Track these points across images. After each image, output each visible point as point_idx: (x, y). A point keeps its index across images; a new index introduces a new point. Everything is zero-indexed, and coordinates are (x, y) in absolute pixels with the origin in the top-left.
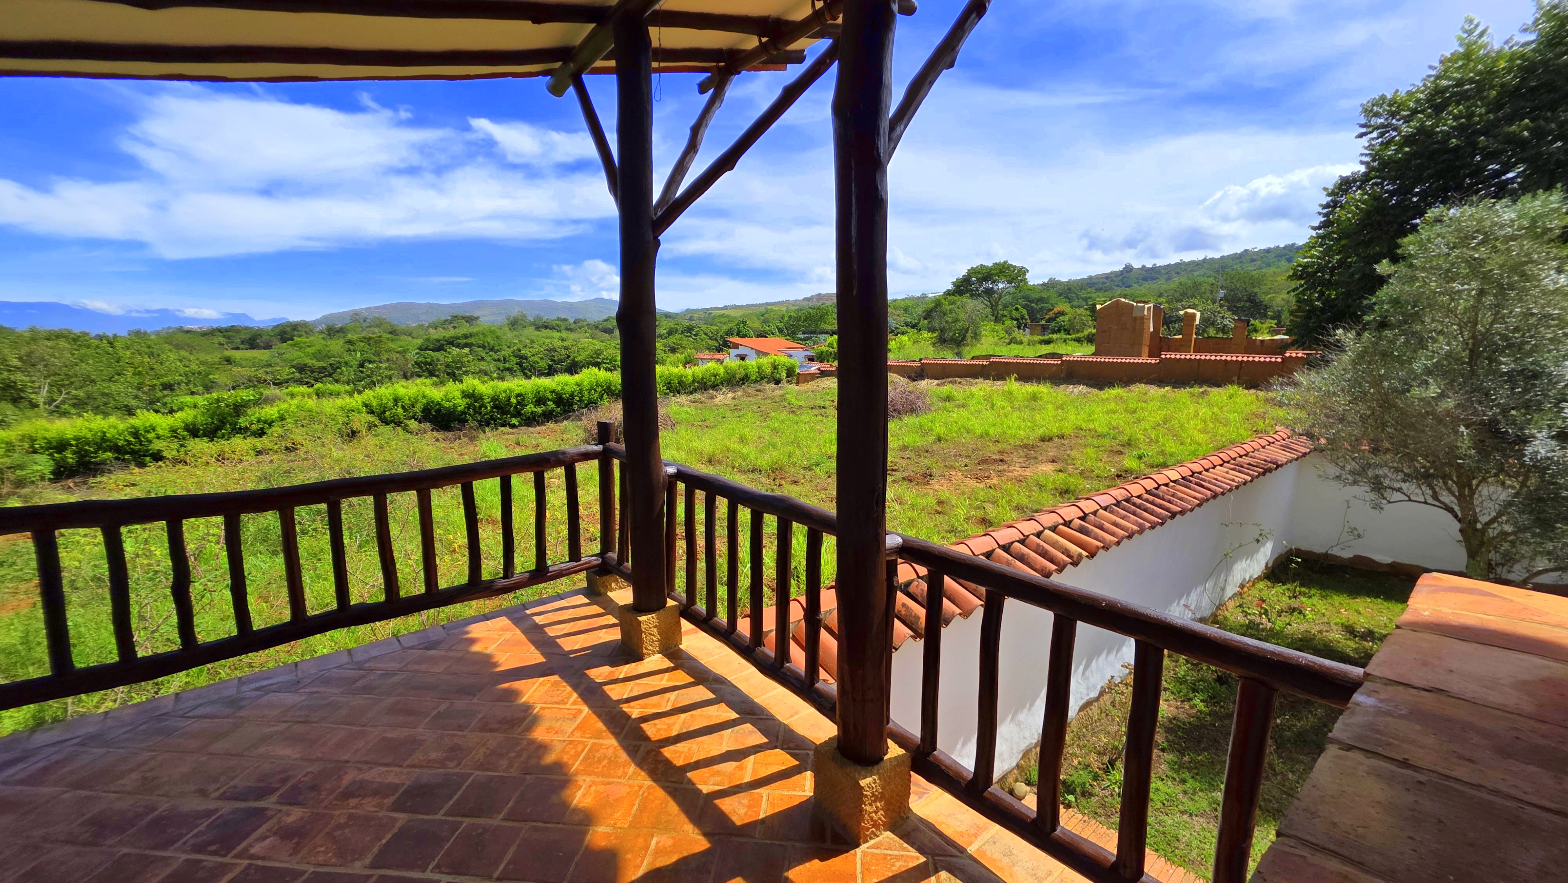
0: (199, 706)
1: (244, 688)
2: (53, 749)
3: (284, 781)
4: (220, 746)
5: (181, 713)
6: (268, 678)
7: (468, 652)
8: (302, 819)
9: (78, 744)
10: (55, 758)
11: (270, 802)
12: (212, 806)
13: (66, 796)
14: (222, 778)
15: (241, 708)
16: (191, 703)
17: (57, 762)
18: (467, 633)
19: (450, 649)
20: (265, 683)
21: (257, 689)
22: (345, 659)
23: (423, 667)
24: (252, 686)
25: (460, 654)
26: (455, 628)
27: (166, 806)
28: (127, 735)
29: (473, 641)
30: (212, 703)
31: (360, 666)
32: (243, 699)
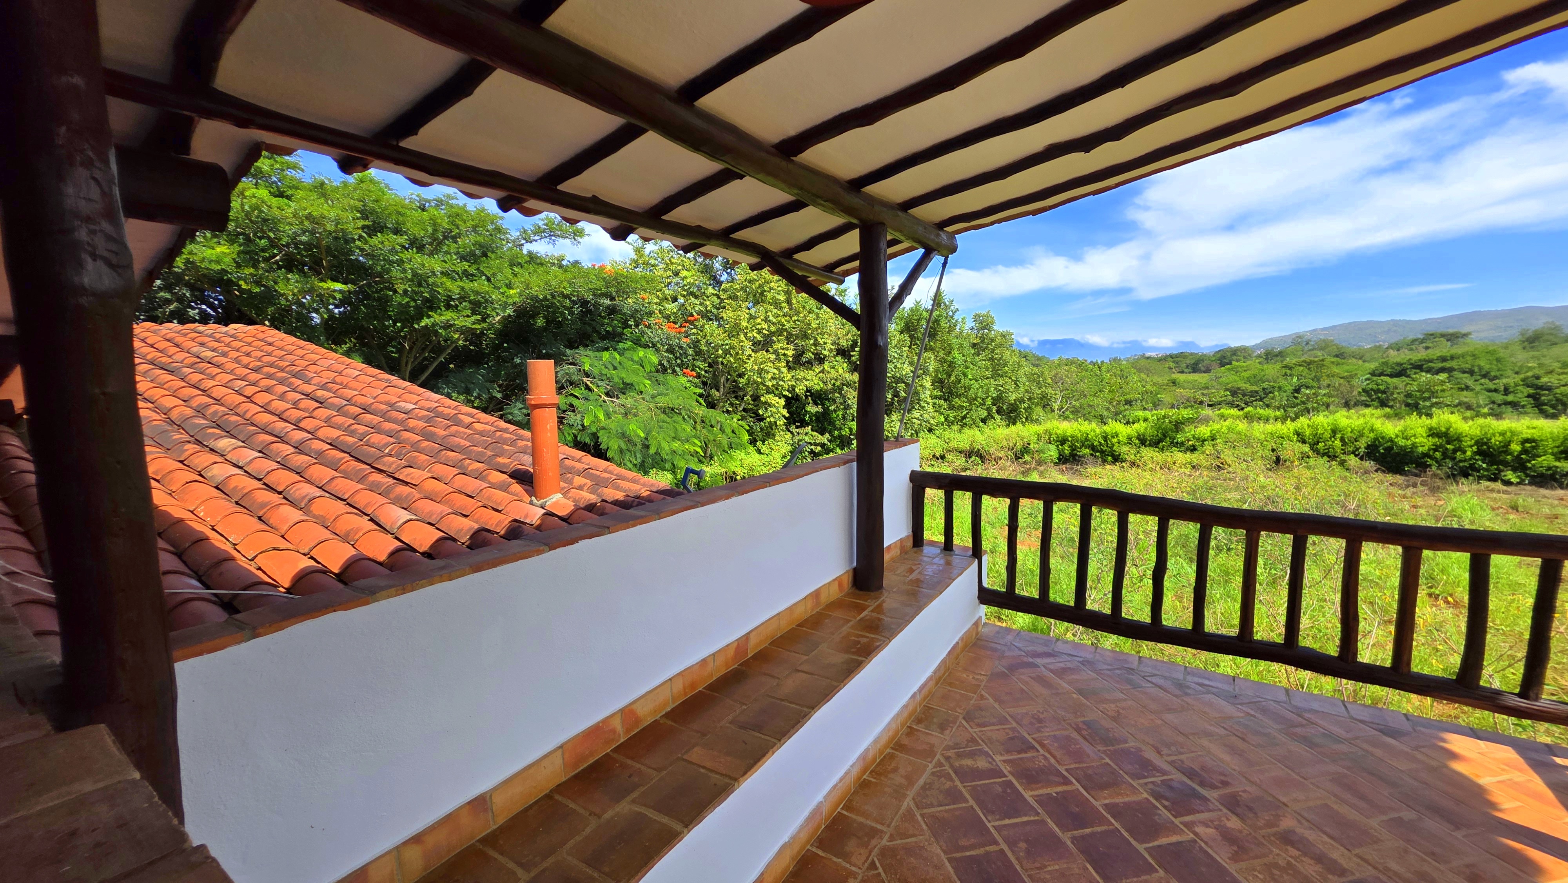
0: (1155, 675)
1: (1189, 678)
2: (1069, 658)
3: (1225, 784)
4: (1169, 717)
5: (1142, 674)
6: (1208, 679)
7: (1447, 767)
8: (1241, 832)
9: (1079, 662)
10: (1069, 665)
11: (1212, 795)
12: (1166, 767)
13: (1075, 696)
14: (1173, 748)
15: (1187, 694)
16: (1149, 670)
17: (1069, 668)
18: (1444, 741)
19: (1417, 748)
20: (1207, 682)
21: (1200, 685)
22: (1282, 697)
23: (1378, 752)
24: (1196, 679)
25: (1434, 763)
26: (1424, 726)
27: (1132, 744)
28: (1108, 672)
29: (1454, 756)
30: (1165, 678)
31: (1299, 712)
32: (1188, 687)
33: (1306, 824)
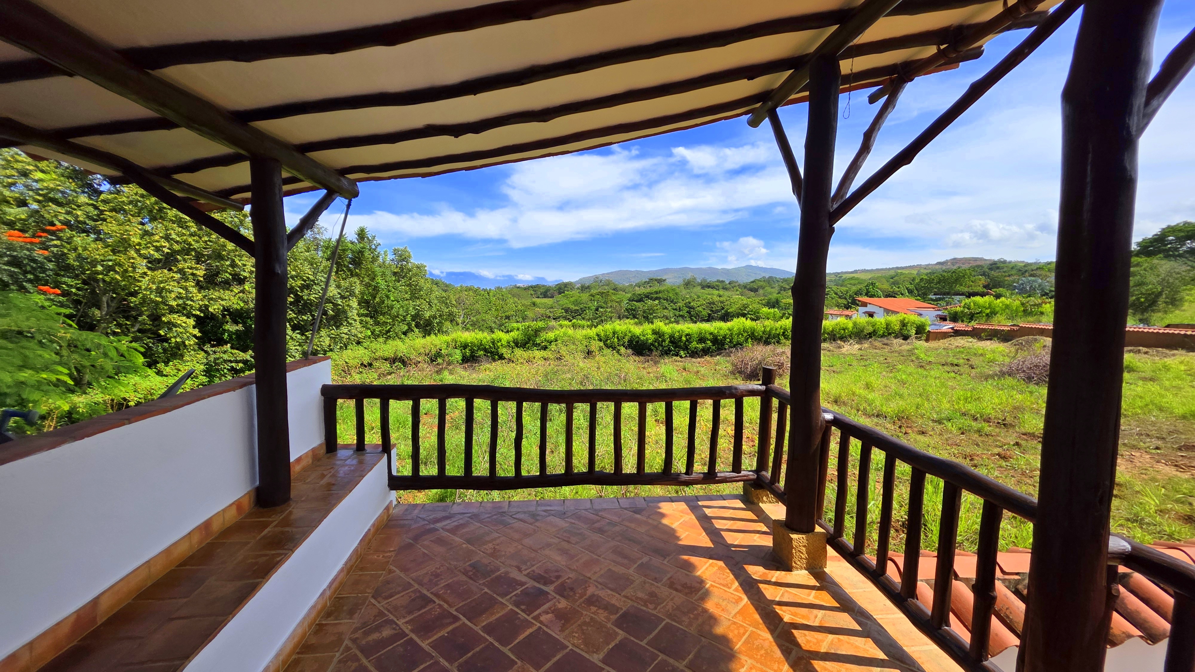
0: (519, 512)
1: (539, 508)
2: (461, 517)
3: (558, 577)
4: (527, 541)
5: (511, 514)
6: (550, 506)
7: (660, 523)
8: (566, 608)
9: (469, 517)
10: (461, 522)
11: (549, 589)
12: (524, 579)
13: (464, 546)
14: (528, 564)
15: (537, 520)
16: (515, 510)
17: (461, 524)
18: (659, 508)
19: (648, 517)
20: (549, 508)
21: (545, 511)
22: (588, 505)
23: (633, 525)
24: (543, 509)
25: (655, 523)
26: (652, 503)
27: (502, 570)
28: (488, 519)
29: (663, 515)
30: (525, 513)
31: (596, 512)
32: (538, 515)
33: (600, 586)
